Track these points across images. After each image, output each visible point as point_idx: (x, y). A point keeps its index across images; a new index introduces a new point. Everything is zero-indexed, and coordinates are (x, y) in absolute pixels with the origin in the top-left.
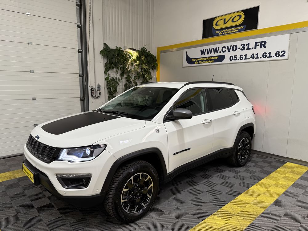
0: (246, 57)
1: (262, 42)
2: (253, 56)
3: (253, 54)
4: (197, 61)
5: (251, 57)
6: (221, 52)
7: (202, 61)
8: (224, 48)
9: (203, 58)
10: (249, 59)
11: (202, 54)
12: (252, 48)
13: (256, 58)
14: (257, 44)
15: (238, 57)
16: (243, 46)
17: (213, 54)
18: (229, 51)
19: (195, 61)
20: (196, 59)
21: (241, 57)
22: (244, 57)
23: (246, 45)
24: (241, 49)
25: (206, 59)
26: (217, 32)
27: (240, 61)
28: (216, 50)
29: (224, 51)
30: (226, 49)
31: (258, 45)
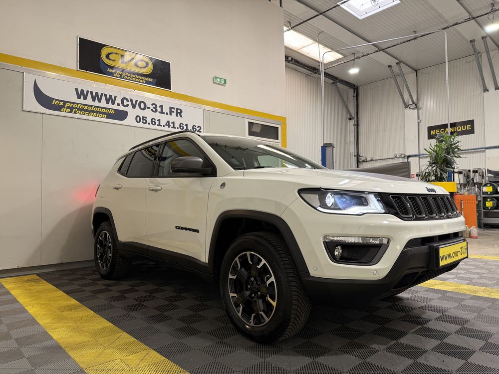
0: (159, 123)
1: (177, 109)
2: (168, 124)
3: (168, 122)
4: (68, 108)
5: (166, 125)
6: (121, 104)
7: (79, 109)
8: (125, 101)
9: (82, 104)
10: (164, 126)
11: (79, 97)
12: (167, 114)
13: (172, 127)
14: (172, 110)
15: (149, 121)
16: (154, 106)
17: (103, 104)
18: (134, 107)
19: (63, 107)
20: (65, 102)
21: (153, 121)
22: (157, 123)
23: (158, 107)
24: (152, 110)
25: (90, 108)
26: (110, 71)
27: (151, 126)
28: (111, 99)
29: (125, 104)
30: (129, 103)
31: (173, 112)
